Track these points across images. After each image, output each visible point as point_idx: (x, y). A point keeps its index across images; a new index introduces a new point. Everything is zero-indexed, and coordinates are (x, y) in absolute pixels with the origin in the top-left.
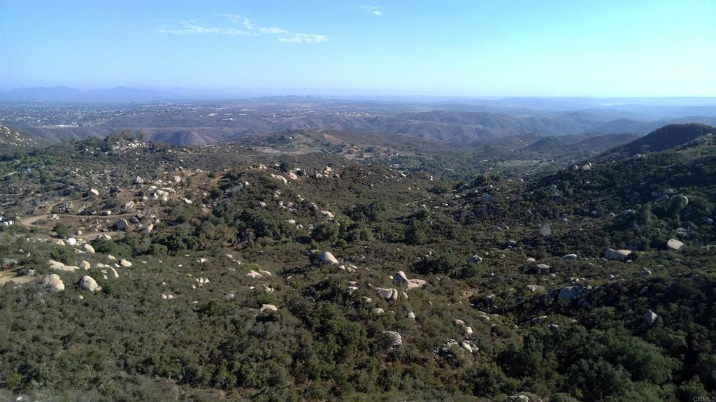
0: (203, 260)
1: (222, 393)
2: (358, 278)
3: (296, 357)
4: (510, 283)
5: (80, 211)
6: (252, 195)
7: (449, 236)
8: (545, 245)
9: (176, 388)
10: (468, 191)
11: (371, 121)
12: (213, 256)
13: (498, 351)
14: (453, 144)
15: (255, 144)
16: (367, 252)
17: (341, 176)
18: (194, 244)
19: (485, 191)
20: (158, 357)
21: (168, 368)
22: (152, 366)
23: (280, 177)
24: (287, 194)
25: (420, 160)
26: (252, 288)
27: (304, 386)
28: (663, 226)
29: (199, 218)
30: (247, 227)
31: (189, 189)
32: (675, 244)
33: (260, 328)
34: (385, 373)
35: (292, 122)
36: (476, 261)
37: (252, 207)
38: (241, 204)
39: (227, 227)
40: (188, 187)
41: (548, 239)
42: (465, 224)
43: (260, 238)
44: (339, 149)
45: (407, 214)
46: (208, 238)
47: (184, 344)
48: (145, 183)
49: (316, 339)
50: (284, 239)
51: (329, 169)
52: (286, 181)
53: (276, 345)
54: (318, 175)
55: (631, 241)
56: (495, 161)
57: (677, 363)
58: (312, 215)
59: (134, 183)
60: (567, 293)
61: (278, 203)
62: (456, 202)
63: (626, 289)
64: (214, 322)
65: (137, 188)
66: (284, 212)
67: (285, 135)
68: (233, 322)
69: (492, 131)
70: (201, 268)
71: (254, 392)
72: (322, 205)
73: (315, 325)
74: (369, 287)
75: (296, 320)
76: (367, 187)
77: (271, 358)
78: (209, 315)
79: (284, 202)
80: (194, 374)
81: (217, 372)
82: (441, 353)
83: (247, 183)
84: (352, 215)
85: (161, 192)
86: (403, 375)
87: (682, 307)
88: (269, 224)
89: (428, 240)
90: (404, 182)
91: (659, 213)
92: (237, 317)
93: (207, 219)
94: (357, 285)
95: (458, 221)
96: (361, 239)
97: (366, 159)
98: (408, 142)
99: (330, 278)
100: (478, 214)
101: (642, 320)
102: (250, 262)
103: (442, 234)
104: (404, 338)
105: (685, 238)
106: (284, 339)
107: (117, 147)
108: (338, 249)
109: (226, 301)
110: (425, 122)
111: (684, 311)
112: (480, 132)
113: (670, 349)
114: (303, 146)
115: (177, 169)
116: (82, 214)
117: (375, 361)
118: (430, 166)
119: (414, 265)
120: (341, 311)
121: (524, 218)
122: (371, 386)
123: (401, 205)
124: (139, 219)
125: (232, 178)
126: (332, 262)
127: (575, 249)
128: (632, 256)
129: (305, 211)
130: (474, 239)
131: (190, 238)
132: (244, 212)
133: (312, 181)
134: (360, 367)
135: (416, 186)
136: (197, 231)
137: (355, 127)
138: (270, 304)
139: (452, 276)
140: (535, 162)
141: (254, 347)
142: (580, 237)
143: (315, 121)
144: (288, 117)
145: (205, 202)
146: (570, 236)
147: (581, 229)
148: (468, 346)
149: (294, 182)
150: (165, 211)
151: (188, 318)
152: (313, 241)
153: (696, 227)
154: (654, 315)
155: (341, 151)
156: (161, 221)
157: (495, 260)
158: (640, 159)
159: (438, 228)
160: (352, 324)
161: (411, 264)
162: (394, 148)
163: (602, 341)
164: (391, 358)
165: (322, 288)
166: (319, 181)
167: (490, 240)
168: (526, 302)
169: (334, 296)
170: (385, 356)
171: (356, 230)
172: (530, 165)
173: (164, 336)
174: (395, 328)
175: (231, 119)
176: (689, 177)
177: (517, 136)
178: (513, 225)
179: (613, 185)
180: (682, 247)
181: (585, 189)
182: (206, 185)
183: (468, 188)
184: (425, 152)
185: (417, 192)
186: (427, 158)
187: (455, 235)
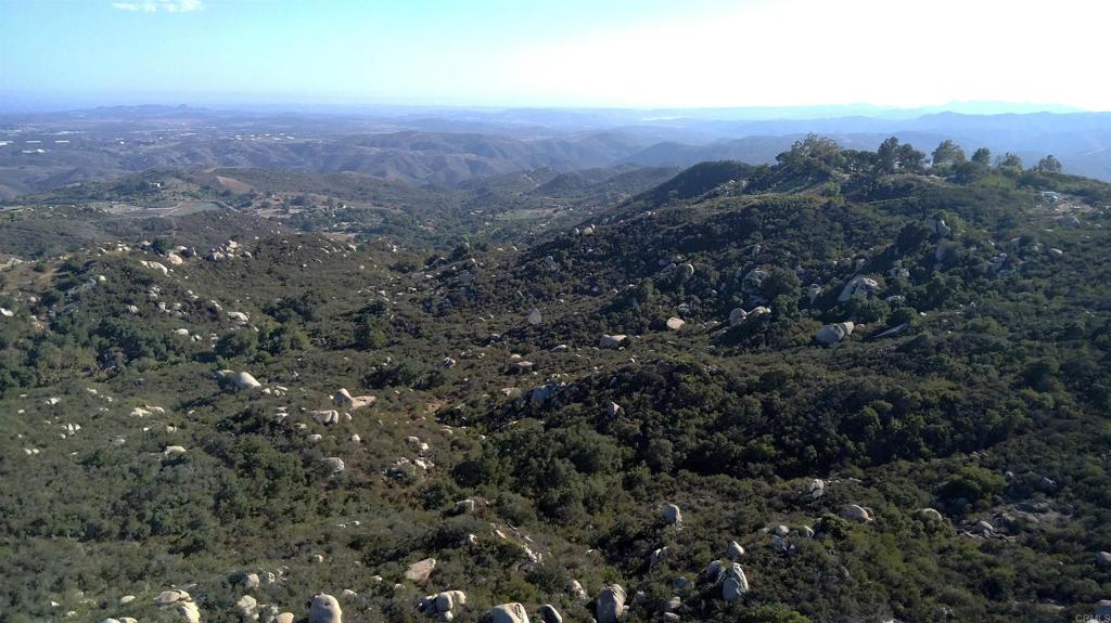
0: (54, 401)
1: (137, 544)
2: (289, 402)
3: (218, 498)
4: (485, 388)
6: (113, 295)
7: (417, 334)
8: (534, 336)
9: (79, 545)
10: (443, 267)
11: (298, 149)
12: (66, 393)
13: (454, 464)
14: (432, 187)
15: (93, 198)
16: (301, 367)
17: (254, 254)
18: (30, 377)
19: (465, 267)
20: (50, 516)
21: (65, 527)
22: (45, 527)
23: (156, 265)
24: (170, 291)
25: (382, 214)
26: (146, 429)
27: (232, 526)
28: (665, 302)
29: (29, 338)
30: (111, 346)
32: (675, 323)
33: (169, 472)
34: (325, 502)
36: (447, 365)
37: (116, 315)
38: (97, 311)
39: (80, 349)
41: (538, 329)
42: (437, 316)
43: (135, 361)
44: (246, 201)
45: (358, 307)
46: (52, 367)
49: (241, 476)
50: (172, 358)
51: (233, 244)
52: (165, 270)
53: (192, 488)
54: (216, 255)
55: (629, 324)
56: (493, 212)
57: (630, 452)
58: (214, 320)
60: (540, 393)
61: (157, 305)
62: (426, 285)
63: (596, 382)
64: (107, 473)
66: (168, 319)
67: (147, 181)
68: (132, 470)
69: (490, 163)
70: (53, 411)
71: (174, 538)
72: (229, 304)
73: (238, 462)
74: (303, 411)
75: (214, 460)
76: (298, 269)
77: (188, 502)
78: (98, 466)
79: (167, 303)
80: (98, 529)
81: (126, 523)
82: (390, 474)
83: (103, 278)
84: (277, 314)
86: (346, 501)
87: (644, 395)
88: (147, 339)
89: (387, 341)
90: (354, 257)
91: (662, 287)
92: (136, 464)
93: (44, 338)
94: (287, 411)
95: (429, 312)
96: (292, 347)
97: (294, 215)
98: (362, 185)
99: (252, 406)
100: (454, 301)
101: (606, 413)
102: (125, 397)
103: (406, 331)
104: (346, 463)
105: (687, 315)
106: (201, 481)
108: (259, 365)
109: (116, 448)
110: (387, 150)
111: (645, 399)
112: (473, 165)
113: (624, 438)
114: (182, 198)
117: (313, 491)
118: (396, 224)
119: (367, 377)
120: (269, 442)
121: (513, 302)
122: (310, 516)
123: (351, 293)
125: (76, 271)
126: (251, 385)
127: (567, 338)
128: (625, 343)
129: (202, 313)
130: (448, 336)
131: (23, 369)
132: (104, 324)
133: (207, 265)
134: (296, 500)
135: (371, 261)
136: (32, 359)
137: (272, 160)
138: (176, 445)
139: (417, 387)
140: (548, 211)
141: (166, 493)
142: (573, 323)
143: (197, 150)
144: (148, 144)
145: (34, 311)
146: (562, 323)
147: (576, 313)
148: (421, 463)
149: (177, 268)
151: (72, 472)
152: (219, 357)
153: (699, 301)
154: (616, 407)
155: (249, 204)
157: (471, 361)
158: (650, 218)
159: (401, 324)
160: (284, 455)
161: (362, 377)
162: (339, 195)
163: (561, 439)
164: (333, 485)
165: (242, 420)
166: (218, 264)
167: (468, 336)
168: (498, 408)
169: (259, 426)
170: (325, 485)
171: (284, 336)
172: (541, 217)
173: (48, 494)
174: (337, 453)
175: (40, 151)
176: (699, 239)
177: (525, 172)
178: (498, 313)
179: (619, 253)
180: (682, 326)
181: (587, 259)
182: (32, 284)
183: (444, 263)
184: (389, 200)
185: (373, 272)
186: (393, 211)
187: (425, 331)
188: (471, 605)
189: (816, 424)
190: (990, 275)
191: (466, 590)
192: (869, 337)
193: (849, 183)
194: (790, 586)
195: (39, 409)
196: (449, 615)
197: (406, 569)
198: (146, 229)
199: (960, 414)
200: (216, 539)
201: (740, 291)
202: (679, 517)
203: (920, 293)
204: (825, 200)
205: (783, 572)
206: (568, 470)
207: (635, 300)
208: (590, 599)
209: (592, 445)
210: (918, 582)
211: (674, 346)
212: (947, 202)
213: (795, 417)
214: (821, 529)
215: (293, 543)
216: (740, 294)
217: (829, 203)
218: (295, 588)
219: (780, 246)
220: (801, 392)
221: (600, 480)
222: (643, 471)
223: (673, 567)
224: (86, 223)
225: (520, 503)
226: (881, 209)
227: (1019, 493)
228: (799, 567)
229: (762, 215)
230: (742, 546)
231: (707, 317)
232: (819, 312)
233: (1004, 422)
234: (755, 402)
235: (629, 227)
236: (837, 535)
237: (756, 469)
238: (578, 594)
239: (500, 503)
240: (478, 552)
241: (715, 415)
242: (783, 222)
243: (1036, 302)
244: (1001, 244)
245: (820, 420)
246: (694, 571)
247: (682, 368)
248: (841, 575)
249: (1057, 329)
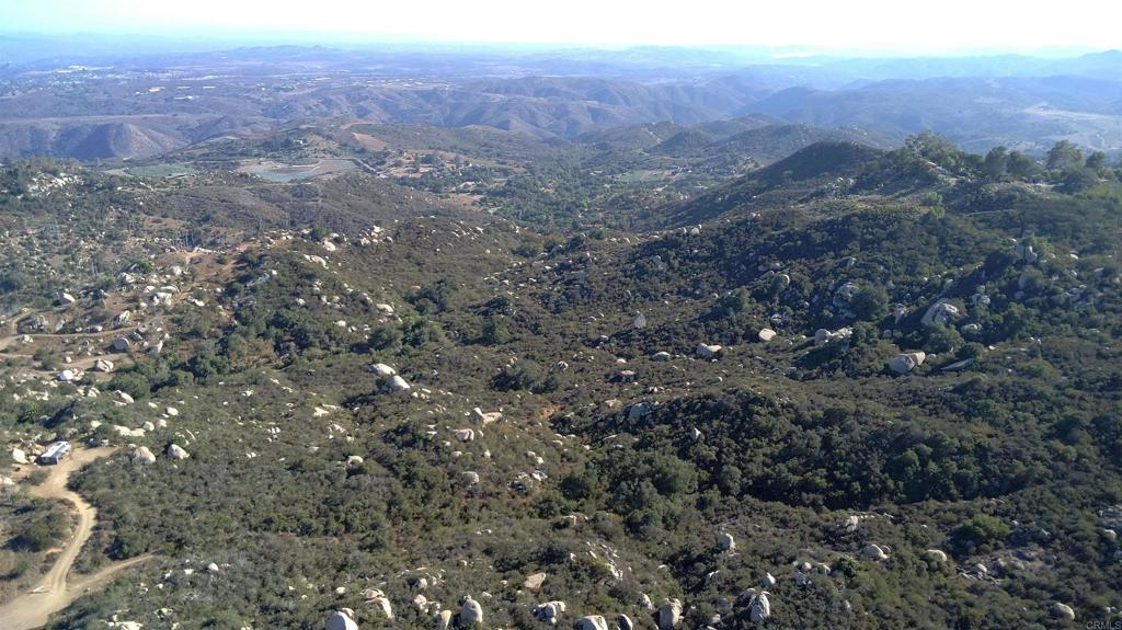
0: (248, 392)
1: (335, 539)
3: (390, 504)
4: (592, 396)
5: (58, 329)
6: (284, 288)
7: (535, 330)
8: (639, 340)
9: (298, 539)
10: (561, 258)
11: (426, 96)
12: (256, 384)
13: (563, 477)
14: (552, 142)
17: (394, 238)
18: (224, 366)
19: (581, 260)
20: (275, 516)
21: (287, 525)
22: (273, 524)
23: (316, 258)
24: (330, 284)
25: (505, 173)
26: (330, 436)
27: (400, 527)
28: (759, 312)
29: (219, 327)
30: (285, 336)
31: (195, 284)
32: (767, 334)
33: (353, 480)
34: (465, 509)
35: (296, 99)
36: (561, 368)
37: (287, 307)
38: (271, 303)
39: (260, 339)
40: (193, 281)
41: (643, 333)
42: (554, 313)
43: (305, 351)
44: (380, 159)
45: (486, 299)
46: (241, 357)
47: (294, 503)
48: (137, 283)
49: (405, 486)
50: (334, 349)
51: (377, 229)
52: (324, 262)
53: (371, 496)
54: (364, 241)
55: (724, 333)
56: (612, 173)
57: (705, 475)
58: (365, 311)
59: (123, 283)
61: (319, 298)
62: (545, 277)
63: (684, 406)
64: (309, 479)
65: (128, 291)
66: (329, 311)
67: (291, 138)
68: (327, 477)
69: (612, 111)
70: (249, 403)
71: (362, 536)
72: (378, 297)
73: (402, 474)
74: (447, 430)
75: (385, 471)
76: (432, 253)
77: (369, 507)
78: (302, 472)
79: (328, 295)
80: (310, 527)
81: (327, 524)
82: (513, 486)
83: (274, 272)
84: (417, 303)
85: (162, 295)
86: (481, 508)
87: (722, 423)
88: (313, 331)
89: (510, 338)
90: (481, 239)
91: (759, 296)
92: (328, 472)
93: (231, 327)
94: (436, 429)
95: (547, 308)
96: (430, 339)
97: (424, 174)
98: (486, 140)
100: (570, 298)
101: (688, 438)
103: (526, 327)
104: (480, 476)
105: (779, 326)
106: (377, 489)
107: (36, 187)
108: (404, 359)
110: (511, 98)
111: (722, 427)
112: (594, 114)
113: (702, 463)
114: (323, 155)
115: (168, 251)
116: (61, 332)
117: (456, 499)
118: (520, 186)
119: (494, 378)
120: (423, 457)
121: (622, 301)
122: (455, 521)
123: (479, 280)
124: (142, 334)
125: (251, 263)
126: (402, 388)
127: (669, 344)
128: (718, 355)
129: (356, 306)
130: (563, 335)
131: (219, 359)
132: (278, 315)
133: (356, 251)
134: (444, 506)
135: (496, 245)
136: (224, 348)
137: (401, 107)
138: (355, 454)
139: (535, 391)
140: (666, 173)
141: (353, 500)
142: (674, 329)
144: (287, 90)
145: (220, 300)
146: (664, 329)
147: (677, 319)
148: (537, 476)
149: (332, 257)
150: (173, 320)
151: (284, 477)
152: (372, 350)
153: (792, 313)
154: (698, 432)
155: (383, 163)
156: (171, 335)
157: (583, 364)
158: (754, 220)
159: (523, 320)
160: (434, 469)
161: (490, 378)
162: (466, 152)
163: (650, 461)
164: (470, 494)
165: (402, 433)
166: (366, 251)
167: (581, 335)
168: (601, 421)
169: (415, 441)
170: (465, 494)
171: (423, 329)
172: (660, 181)
173: (271, 497)
174: (473, 468)
175: (190, 97)
176: (798, 247)
177: (648, 125)
178: (608, 312)
179: (721, 254)
180: (773, 338)
181: (692, 260)
182: (217, 275)
183: (561, 251)
184: (512, 158)
185: (499, 256)
186: (515, 170)
187: (543, 329)
188: (568, 613)
189: (864, 461)
190: (1067, 306)
191: (565, 600)
192: (937, 370)
193: (954, 190)
194: (802, 615)
195: (238, 400)
196: (554, 620)
197: (526, 580)
198: (295, 195)
199: (991, 461)
200: (390, 539)
201: (831, 304)
202: (733, 545)
203: (996, 323)
204: (925, 210)
205: (798, 602)
206: (651, 494)
207: (731, 309)
208: (656, 610)
209: (673, 470)
210: (906, 616)
211: (761, 362)
212: (1046, 216)
213: (848, 454)
214: (838, 566)
215: (445, 546)
216: (831, 308)
217: (928, 215)
218: (451, 589)
219: (875, 260)
220: (858, 428)
221: (679, 500)
222: (714, 494)
223: (719, 589)
224: (242, 190)
225: (611, 520)
226: (980, 221)
227: (1017, 541)
228: (811, 599)
229: (861, 225)
230: (774, 576)
231: (798, 329)
232: (899, 334)
233: (1028, 471)
234: (815, 437)
235: (732, 228)
236: (848, 573)
237: (808, 499)
238: (646, 606)
239: (595, 520)
240: (576, 569)
241: (781, 445)
242: (882, 233)
243: (1101, 341)
244: (1083, 274)
245: (868, 459)
246: (735, 594)
247: (756, 400)
248: (843, 608)
249: (1102, 380)
